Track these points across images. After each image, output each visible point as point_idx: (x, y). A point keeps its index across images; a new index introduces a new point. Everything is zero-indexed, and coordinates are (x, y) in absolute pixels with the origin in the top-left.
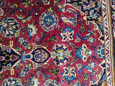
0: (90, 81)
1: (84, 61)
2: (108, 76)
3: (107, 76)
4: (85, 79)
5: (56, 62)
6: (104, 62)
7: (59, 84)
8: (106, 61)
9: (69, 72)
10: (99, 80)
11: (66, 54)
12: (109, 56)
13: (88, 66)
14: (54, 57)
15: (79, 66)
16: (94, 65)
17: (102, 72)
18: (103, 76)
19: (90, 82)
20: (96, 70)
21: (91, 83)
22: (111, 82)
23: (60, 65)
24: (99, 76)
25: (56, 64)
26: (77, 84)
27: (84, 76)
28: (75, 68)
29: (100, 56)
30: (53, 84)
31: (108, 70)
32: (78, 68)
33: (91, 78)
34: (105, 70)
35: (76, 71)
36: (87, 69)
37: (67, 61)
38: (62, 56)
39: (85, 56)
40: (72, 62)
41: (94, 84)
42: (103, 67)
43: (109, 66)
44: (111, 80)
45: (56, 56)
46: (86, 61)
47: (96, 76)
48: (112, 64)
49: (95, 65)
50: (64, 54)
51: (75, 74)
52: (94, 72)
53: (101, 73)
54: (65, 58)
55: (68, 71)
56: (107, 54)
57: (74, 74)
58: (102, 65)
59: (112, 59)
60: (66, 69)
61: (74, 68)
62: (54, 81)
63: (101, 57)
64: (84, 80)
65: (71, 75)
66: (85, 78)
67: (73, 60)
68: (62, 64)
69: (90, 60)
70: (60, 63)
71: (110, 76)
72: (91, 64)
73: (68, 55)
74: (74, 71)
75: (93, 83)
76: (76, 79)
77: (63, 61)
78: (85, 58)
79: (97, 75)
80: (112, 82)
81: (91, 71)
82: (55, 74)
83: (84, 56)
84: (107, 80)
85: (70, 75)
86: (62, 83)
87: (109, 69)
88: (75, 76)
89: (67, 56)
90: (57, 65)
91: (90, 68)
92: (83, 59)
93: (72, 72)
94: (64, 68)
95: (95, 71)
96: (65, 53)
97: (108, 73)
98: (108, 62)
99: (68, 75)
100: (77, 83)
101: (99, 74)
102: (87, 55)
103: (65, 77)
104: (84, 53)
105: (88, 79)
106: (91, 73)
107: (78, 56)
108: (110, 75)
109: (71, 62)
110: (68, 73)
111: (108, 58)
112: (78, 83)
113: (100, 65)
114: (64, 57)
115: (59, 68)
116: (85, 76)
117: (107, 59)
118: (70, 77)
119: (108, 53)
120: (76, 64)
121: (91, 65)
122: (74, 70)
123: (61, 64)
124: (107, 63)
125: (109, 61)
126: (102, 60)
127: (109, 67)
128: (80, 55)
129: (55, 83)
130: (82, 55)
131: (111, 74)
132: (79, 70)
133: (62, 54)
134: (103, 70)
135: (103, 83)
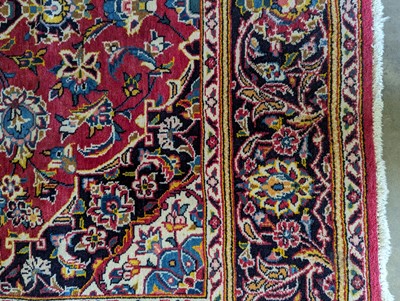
0: (146, 97)
1: (129, 33)
2: (207, 86)
3: (205, 83)
4: (131, 93)
5: (36, 31)
6: (195, 36)
7: (41, 100)
8: (203, 34)
9: (79, 67)
10: (176, 97)
11: (73, 8)
12: (217, 19)
13: (142, 50)
14: (31, 16)
15: (114, 49)
16: (161, 47)
17: (186, 70)
18: (190, 82)
19: (146, 101)
20: (167, 62)
21: (150, 105)
22: (217, 106)
23: (49, 40)
24: (178, 82)
25: (36, 37)
26: (102, 105)
27: (128, 82)
28: (97, 53)
29: (184, 16)
30: (22, 102)
31: (207, 63)
32: (109, 56)
33: (149, 89)
34: (197, 63)
35: (101, 64)
36: (140, 59)
37: (73, 31)
38: (57, 13)
39: (136, 18)
40: (91, 35)
41: (159, 108)
42: (193, 54)
43: (214, 51)
44: (217, 97)
45: (38, 13)
46: (135, 34)
47: (168, 83)
48: (225, 46)
49: (165, 46)
50: (66, 9)
51: (99, 74)
52: (162, 71)
53: (184, 74)
54: (69, 21)
55: (75, 63)
56: (209, 10)
57: (95, 74)
58: (188, 47)
59: (225, 27)
60: (69, 58)
61: (96, 55)
62: (28, 92)
63: (187, 22)
64: (128, 93)
65: (84, 78)
66: (131, 89)
67: (94, 28)
68: (57, 39)
69: (151, 31)
70: (50, 36)
71: (213, 86)
72: (153, 42)
73: (79, 12)
74: (94, 63)
75: (157, 105)
76: (99, 90)
77: (60, 30)
78: (134, 24)
79: (172, 81)
80: (221, 106)
81: (151, 67)
82: (30, 69)
83: (133, 17)
84: (205, 99)
85: (80, 76)
86: (50, 100)
87: (211, 62)
88: (98, 80)
89: (75, 14)
90: (39, 40)
91: (150, 55)
92: (128, 26)
93: (87, 67)
94: (63, 53)
95: (164, 65)
96: (69, 6)
97: (207, 76)
98: (209, 36)
99: (75, 77)
100: (103, 102)
101: (177, 78)
102: (140, 13)
103: (61, 80)
104: (130, 6)
105: (141, 91)
106: (151, 72)
107: (111, 17)
108: (216, 83)
109: (88, 34)
110: (74, 69)
111: (212, 24)
112: (106, 105)
113: (182, 46)
114: (63, 18)
115: (44, 51)
116: (131, 80)
117: (206, 28)
118: (79, 82)
119: (213, 7)
120: (105, 43)
121: (153, 45)
122: (95, 60)
123: (52, 38)
124: (208, 42)
125: (214, 36)
126: (190, 29)
127: (212, 54)
128: (119, 14)
129: (30, 98)
130: (126, 12)
131: (217, 79)
132: (110, 60)
133: (60, 7)
134: (192, 63)
135: (189, 106)
